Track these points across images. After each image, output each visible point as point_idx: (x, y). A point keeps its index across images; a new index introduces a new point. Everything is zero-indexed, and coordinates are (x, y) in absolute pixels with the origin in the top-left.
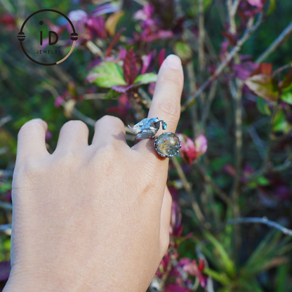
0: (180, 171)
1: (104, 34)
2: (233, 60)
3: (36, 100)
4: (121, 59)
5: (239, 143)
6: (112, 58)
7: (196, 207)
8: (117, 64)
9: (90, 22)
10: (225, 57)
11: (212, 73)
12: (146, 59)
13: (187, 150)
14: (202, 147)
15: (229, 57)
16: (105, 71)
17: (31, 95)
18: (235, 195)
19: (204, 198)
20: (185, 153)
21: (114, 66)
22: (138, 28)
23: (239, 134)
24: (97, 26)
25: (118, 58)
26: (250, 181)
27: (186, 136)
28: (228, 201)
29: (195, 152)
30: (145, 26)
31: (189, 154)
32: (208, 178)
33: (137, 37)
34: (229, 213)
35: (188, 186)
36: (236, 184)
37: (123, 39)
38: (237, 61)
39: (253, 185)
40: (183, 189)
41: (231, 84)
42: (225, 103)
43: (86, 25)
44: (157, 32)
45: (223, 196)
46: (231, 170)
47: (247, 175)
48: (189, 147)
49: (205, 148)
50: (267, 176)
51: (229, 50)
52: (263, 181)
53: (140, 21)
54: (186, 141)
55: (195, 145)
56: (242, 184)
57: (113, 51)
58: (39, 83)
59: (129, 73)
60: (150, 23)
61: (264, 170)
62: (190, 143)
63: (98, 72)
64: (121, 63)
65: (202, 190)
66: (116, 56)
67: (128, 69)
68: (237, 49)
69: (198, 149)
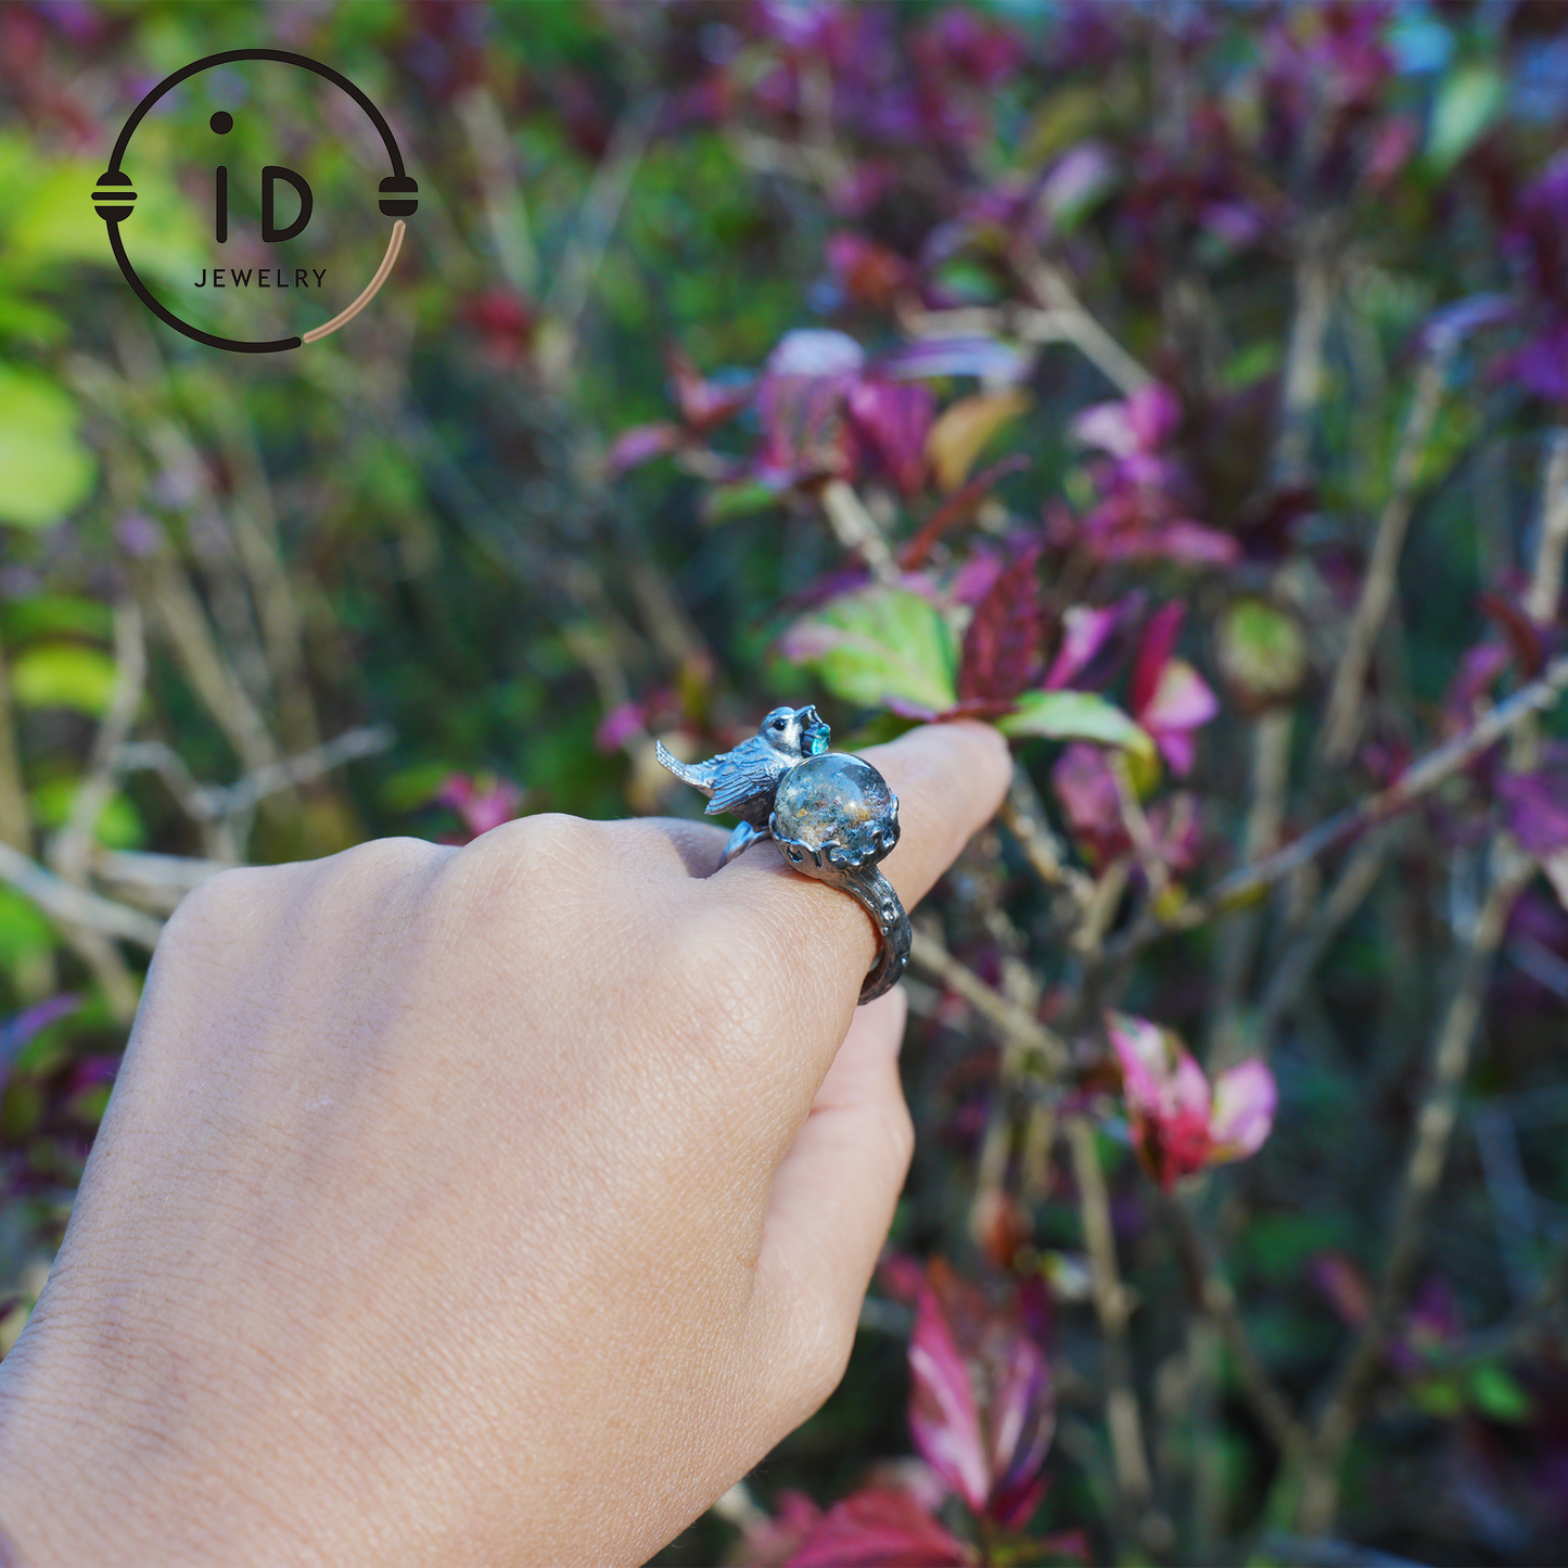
0: (1095, 1217)
1: (910, 471)
2: (1501, 746)
3: (519, 702)
4: (964, 600)
5: (1424, 1168)
6: (925, 581)
7: (1123, 1418)
8: (940, 615)
9: (866, 401)
10: (1469, 721)
11: (1385, 782)
12: (1083, 628)
13: (1168, 1111)
14: (1242, 1120)
15: (1490, 724)
16: (878, 628)
17: (502, 673)
18: (1334, 1419)
19: (1174, 1386)
20: (1152, 1125)
21: (925, 620)
22: (1079, 486)
23: (1435, 1119)
24: (891, 428)
25: (955, 588)
26: (1433, 1372)
27: (1177, 1047)
28: (1292, 1440)
29: (1201, 1137)
30: (1117, 483)
31: (1170, 1137)
32: (1219, 1291)
33: (1059, 526)
34: (1283, 1502)
35: (1114, 1302)
36: (1355, 1367)
37: (994, 517)
38: (1524, 760)
39: (1440, 1399)
40: (1085, 1312)
41: (1459, 865)
42: (1393, 955)
43: (845, 408)
44: (1162, 526)
45: (1273, 1409)
46: (1348, 1292)
47: (1424, 1339)
48: (1179, 1104)
49: (1255, 1134)
50: (1521, 1374)
51: (1497, 694)
52: (1500, 1396)
53: (1096, 455)
54: (1173, 1068)
55: (1211, 1098)
56: (1387, 1375)
57: (939, 552)
58: (551, 629)
59: (985, 666)
60: (1146, 473)
61: (1521, 1338)
62: (1190, 1083)
63: (842, 626)
64: (960, 618)
65: (1175, 1344)
66: (947, 577)
67: (986, 644)
68: (1540, 695)
69: (1219, 1126)
